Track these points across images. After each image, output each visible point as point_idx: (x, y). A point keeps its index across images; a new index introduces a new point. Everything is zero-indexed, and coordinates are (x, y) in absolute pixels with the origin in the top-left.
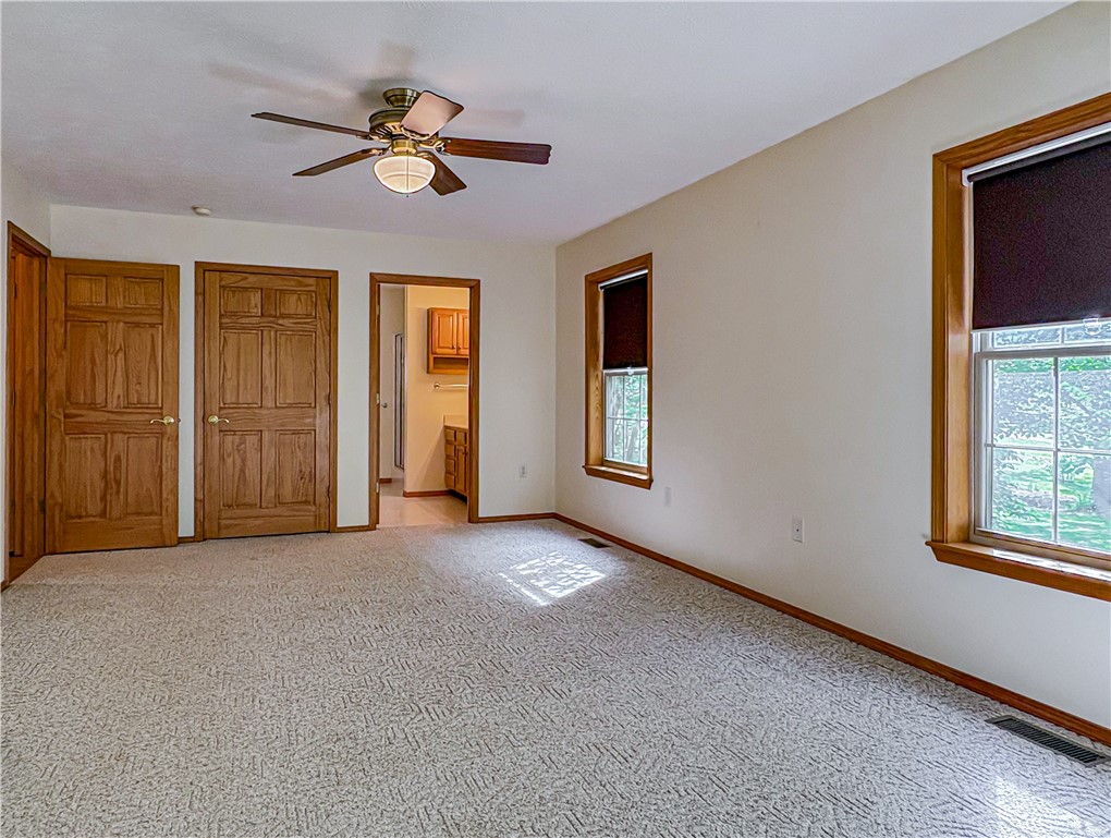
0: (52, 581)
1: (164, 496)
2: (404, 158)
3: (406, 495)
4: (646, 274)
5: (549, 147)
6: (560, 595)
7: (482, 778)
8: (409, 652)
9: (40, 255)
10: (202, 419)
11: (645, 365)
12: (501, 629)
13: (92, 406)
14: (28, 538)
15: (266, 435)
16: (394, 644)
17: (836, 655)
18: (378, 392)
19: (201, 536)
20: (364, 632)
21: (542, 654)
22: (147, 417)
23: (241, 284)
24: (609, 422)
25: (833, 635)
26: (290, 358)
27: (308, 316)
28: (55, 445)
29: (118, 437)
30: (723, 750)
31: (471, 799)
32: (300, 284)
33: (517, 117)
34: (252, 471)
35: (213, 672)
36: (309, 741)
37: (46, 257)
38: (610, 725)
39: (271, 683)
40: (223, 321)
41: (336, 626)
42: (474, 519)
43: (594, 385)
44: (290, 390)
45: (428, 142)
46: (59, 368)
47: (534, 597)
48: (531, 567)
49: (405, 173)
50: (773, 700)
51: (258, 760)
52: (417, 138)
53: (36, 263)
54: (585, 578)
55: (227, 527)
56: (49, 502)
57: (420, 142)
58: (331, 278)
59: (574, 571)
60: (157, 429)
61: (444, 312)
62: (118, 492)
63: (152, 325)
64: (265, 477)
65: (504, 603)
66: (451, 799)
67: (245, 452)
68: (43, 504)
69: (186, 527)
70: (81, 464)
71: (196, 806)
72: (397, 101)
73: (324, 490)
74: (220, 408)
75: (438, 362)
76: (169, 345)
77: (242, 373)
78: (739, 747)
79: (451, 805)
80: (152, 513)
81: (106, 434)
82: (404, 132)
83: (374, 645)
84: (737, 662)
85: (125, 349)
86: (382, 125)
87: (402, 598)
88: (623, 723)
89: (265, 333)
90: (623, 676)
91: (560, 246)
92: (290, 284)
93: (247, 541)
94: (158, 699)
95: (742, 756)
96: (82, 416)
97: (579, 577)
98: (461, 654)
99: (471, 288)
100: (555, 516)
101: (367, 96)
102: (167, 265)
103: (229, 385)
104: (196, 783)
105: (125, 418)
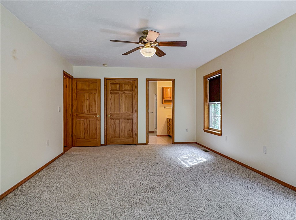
0: (73, 153)
1: (97, 134)
2: (147, 48)
3: (157, 136)
4: (220, 75)
5: (186, 42)
6: (192, 165)
7: (161, 211)
8: (149, 176)
9: (71, 78)
10: (106, 116)
11: (220, 101)
12: (174, 173)
13: (82, 113)
14: (69, 143)
15: (121, 120)
16: (146, 174)
17: (276, 189)
18: (148, 109)
19: (106, 144)
20: (139, 170)
21: (184, 180)
22: (93, 115)
23: (115, 83)
24: (210, 117)
25: (276, 183)
26: (126, 101)
27: (131, 90)
28: (74, 122)
29: (87, 120)
30: (232, 213)
31: (157, 217)
32: (129, 82)
33: (178, 34)
34: (118, 129)
35: (102, 177)
36: (120, 196)
37: (72, 78)
38: (199, 202)
39: (114, 181)
40: (111, 92)
41: (133, 168)
42: (173, 143)
43: (206, 107)
44: (126, 108)
45: (154, 43)
46: (75, 104)
47: (185, 165)
48: (186, 156)
49: (148, 52)
50: (251, 200)
51: (108, 199)
52: (150, 42)
53: (70, 80)
54: (201, 160)
55: (112, 142)
56: (73, 135)
57: (152, 43)
58: (136, 80)
59: (198, 158)
60: (96, 118)
61: (166, 88)
62: (88, 133)
63: (95, 93)
64: (121, 131)
65: (177, 166)
66: (152, 216)
67: (116, 124)
68: (72, 135)
69: (103, 142)
70: (80, 126)
71: (91, 209)
72: (146, 33)
73: (135, 134)
74: (110, 113)
75: (165, 101)
76: (98, 99)
77: (115, 105)
78: (237, 213)
79: (151, 218)
80: (95, 138)
81: (85, 119)
82: (147, 41)
83: (141, 174)
84: (242, 188)
85: (89, 99)
86: (142, 40)
87: (150, 162)
88: (203, 202)
89: (121, 95)
90: (206, 188)
91: (197, 69)
92: (126, 82)
93: (116, 146)
94: (89, 182)
95: (238, 216)
96: (80, 115)
97: (199, 160)
98: (163, 178)
99: (172, 81)
100: (196, 143)
101: (138, 33)
102: (98, 79)
103: (112, 107)
104: (92, 203)
105: (89, 115)
